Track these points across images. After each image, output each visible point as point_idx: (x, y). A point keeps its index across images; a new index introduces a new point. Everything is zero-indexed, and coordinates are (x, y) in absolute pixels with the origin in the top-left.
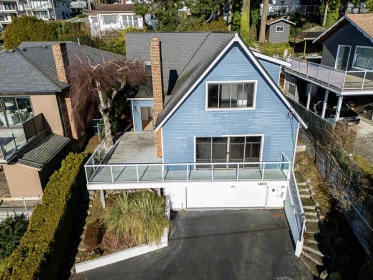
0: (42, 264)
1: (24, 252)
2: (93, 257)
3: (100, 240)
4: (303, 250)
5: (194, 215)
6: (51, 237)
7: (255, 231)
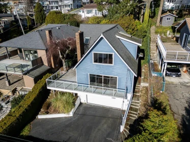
0: (23, 112)
1: (20, 107)
2: (44, 114)
3: (48, 108)
4: (124, 130)
5: (88, 106)
6: (29, 103)
7: (110, 118)
